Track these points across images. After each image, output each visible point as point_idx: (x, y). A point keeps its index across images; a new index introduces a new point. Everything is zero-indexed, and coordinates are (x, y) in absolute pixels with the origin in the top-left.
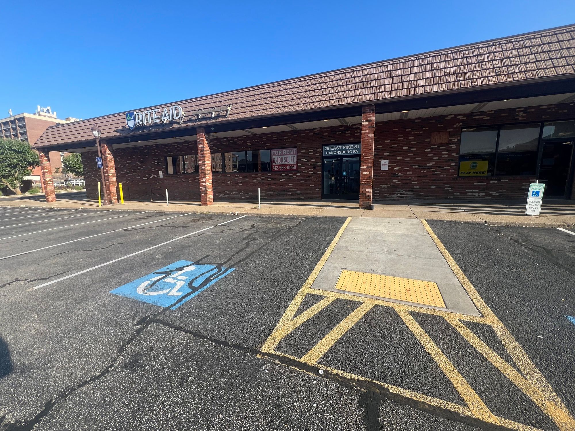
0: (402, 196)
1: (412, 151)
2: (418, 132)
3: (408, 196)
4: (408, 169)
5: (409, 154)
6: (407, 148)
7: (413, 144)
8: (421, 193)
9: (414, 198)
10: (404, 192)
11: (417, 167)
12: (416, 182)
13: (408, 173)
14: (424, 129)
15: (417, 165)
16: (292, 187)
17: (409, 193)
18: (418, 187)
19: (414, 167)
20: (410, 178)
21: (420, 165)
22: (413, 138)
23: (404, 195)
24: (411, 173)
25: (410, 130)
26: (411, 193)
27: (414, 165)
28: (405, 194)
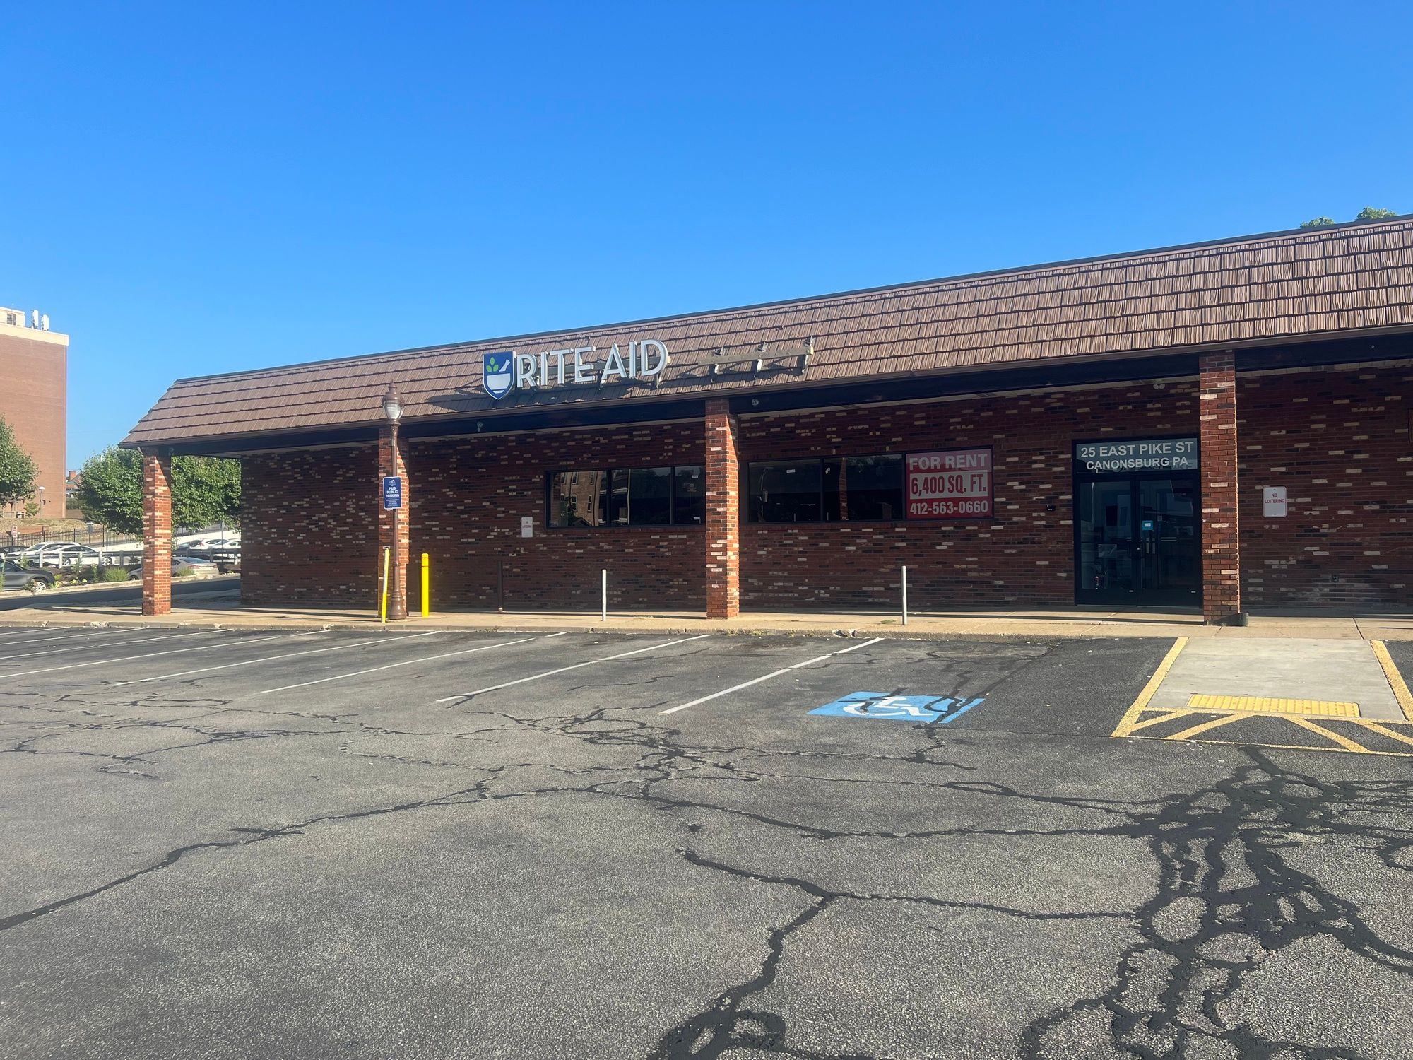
0: (1339, 595)
1: (1359, 461)
2: (1371, 409)
3: (1356, 595)
4: (1350, 512)
5: (1349, 471)
6: (1342, 452)
7: (1358, 441)
8: (1397, 586)
9: (1377, 601)
10: (1341, 581)
11: (1376, 507)
12: (1378, 553)
13: (1351, 525)
14: (1387, 399)
15: (1377, 503)
16: (976, 566)
17: (1357, 585)
18: (1385, 567)
19: (1366, 507)
20: (1358, 540)
21: (1386, 502)
22: (1357, 424)
23: (1344, 590)
24: (1360, 525)
25: (1347, 401)
26: (1367, 586)
27: (1367, 503)
28: (1347, 587)
